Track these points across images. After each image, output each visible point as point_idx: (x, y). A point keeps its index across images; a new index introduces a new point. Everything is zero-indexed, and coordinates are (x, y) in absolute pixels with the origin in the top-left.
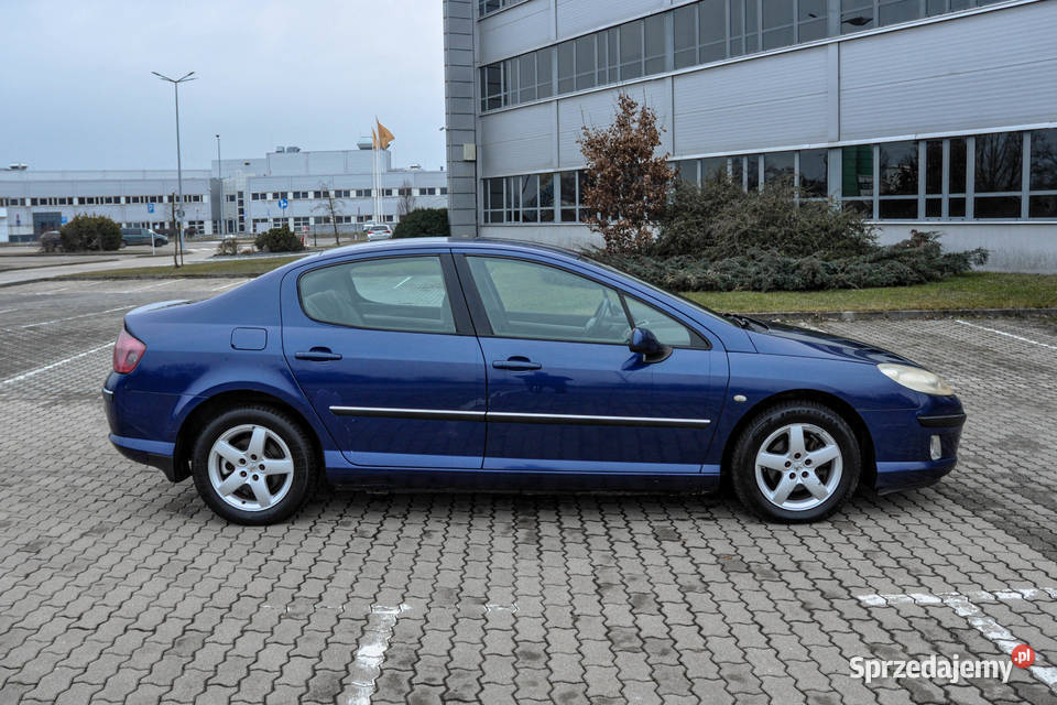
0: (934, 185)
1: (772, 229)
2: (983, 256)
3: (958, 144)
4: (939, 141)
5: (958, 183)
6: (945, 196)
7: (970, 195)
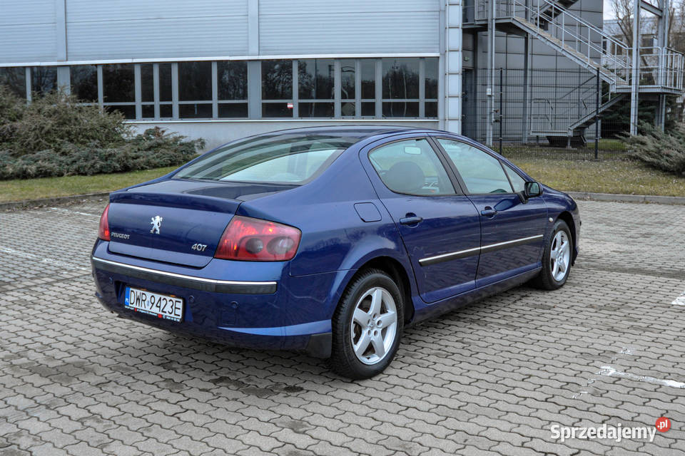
0: (148, 95)
1: (67, 128)
2: (202, 143)
3: (165, 68)
4: (151, 65)
5: (166, 94)
6: (157, 103)
7: (176, 103)
